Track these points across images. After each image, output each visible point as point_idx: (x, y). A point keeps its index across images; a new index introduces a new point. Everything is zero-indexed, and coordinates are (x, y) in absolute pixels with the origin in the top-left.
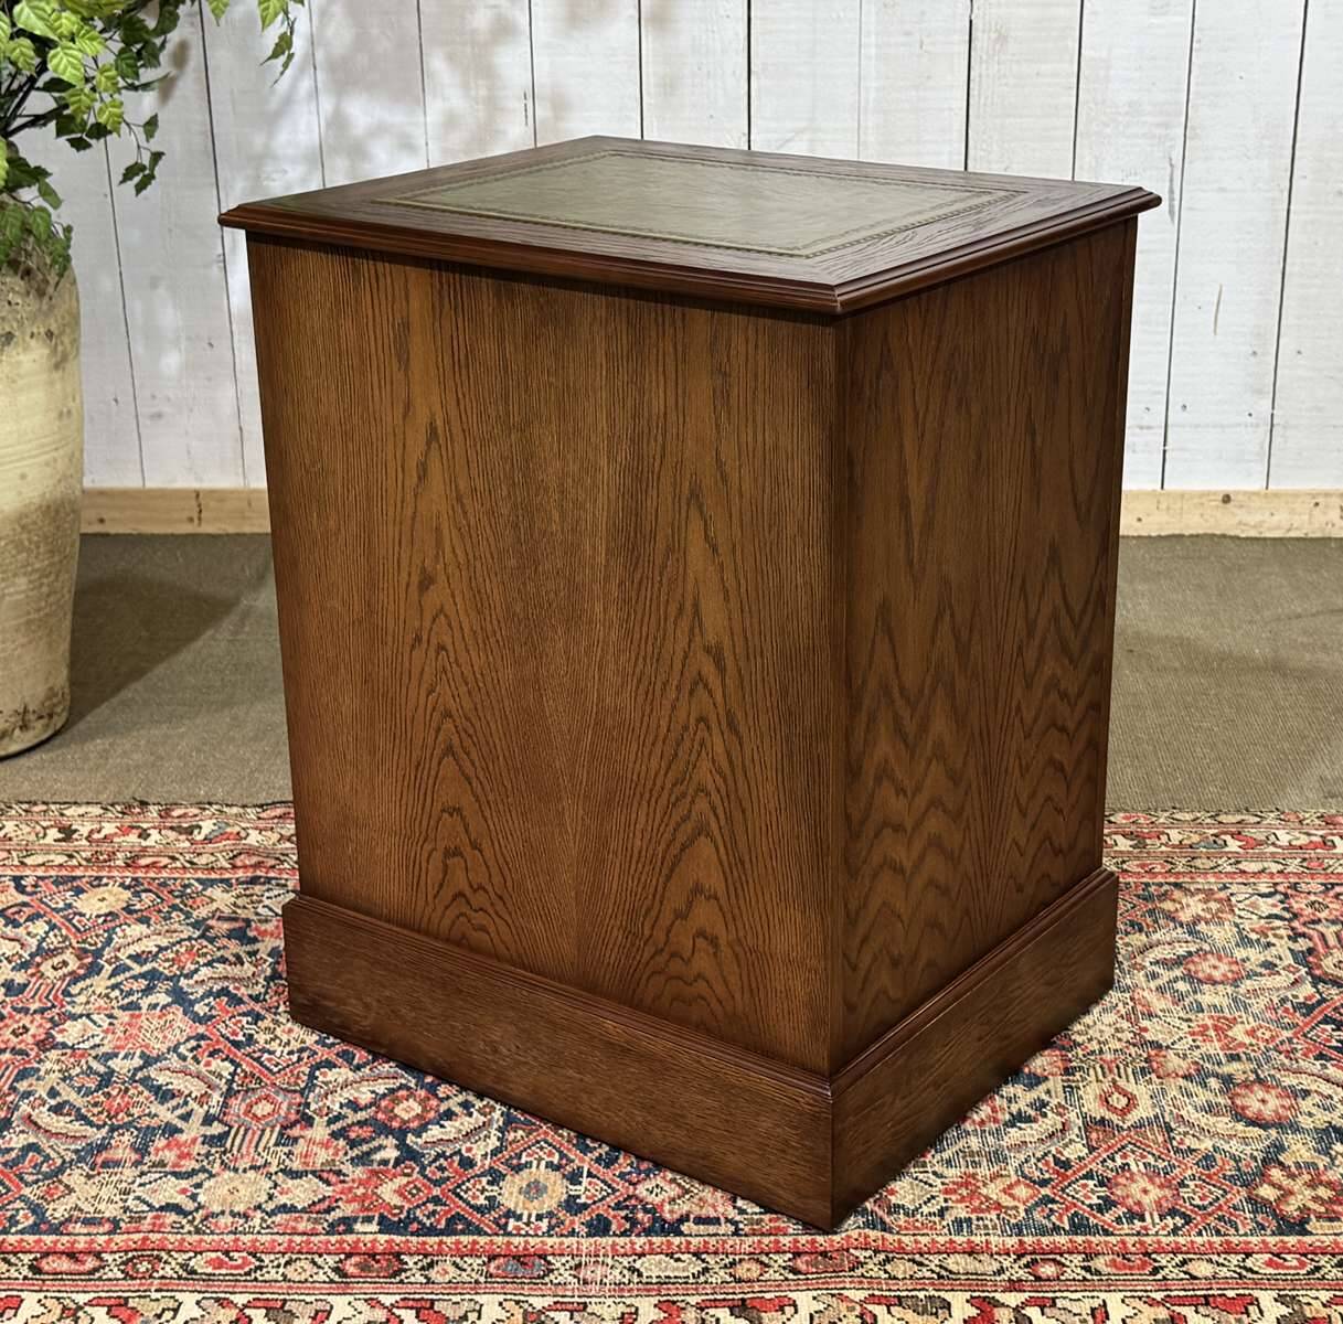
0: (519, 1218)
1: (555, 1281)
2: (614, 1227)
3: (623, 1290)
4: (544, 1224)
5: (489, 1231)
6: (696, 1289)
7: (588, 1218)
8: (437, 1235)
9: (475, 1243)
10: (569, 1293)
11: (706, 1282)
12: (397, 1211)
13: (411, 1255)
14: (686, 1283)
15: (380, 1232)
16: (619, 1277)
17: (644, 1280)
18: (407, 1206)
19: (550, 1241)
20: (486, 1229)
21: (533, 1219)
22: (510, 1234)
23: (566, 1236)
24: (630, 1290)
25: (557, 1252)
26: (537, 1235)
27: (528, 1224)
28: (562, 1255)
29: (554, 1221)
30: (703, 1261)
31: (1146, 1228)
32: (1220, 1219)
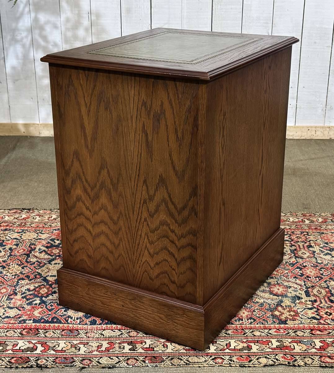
2: (97, 322)
4: (78, 321)
7: (91, 320)
8: (49, 323)
9: (59, 326)
13: (41, 329)
15: (33, 323)
17: (105, 337)
19: (80, 326)
21: (75, 319)
22: (69, 323)
26: (76, 324)
27: (74, 320)
29: (81, 320)
30: (121, 332)
31: (243, 323)
32: (264, 320)
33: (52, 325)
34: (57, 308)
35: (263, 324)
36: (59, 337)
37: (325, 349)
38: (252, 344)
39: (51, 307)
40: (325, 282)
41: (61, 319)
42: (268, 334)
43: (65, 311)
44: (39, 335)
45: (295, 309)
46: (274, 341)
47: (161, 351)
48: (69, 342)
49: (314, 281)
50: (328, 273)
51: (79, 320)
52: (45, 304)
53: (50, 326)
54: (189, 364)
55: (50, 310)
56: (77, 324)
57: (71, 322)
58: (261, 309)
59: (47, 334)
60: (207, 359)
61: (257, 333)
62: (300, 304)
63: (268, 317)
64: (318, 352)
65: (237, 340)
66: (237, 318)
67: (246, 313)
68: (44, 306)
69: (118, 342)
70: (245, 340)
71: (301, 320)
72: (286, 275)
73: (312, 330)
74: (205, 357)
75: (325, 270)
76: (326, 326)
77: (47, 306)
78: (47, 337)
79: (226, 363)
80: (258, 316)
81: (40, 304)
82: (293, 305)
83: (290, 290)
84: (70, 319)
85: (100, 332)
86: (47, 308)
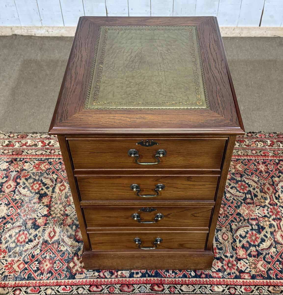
35: (57, 279)
80: (56, 269)
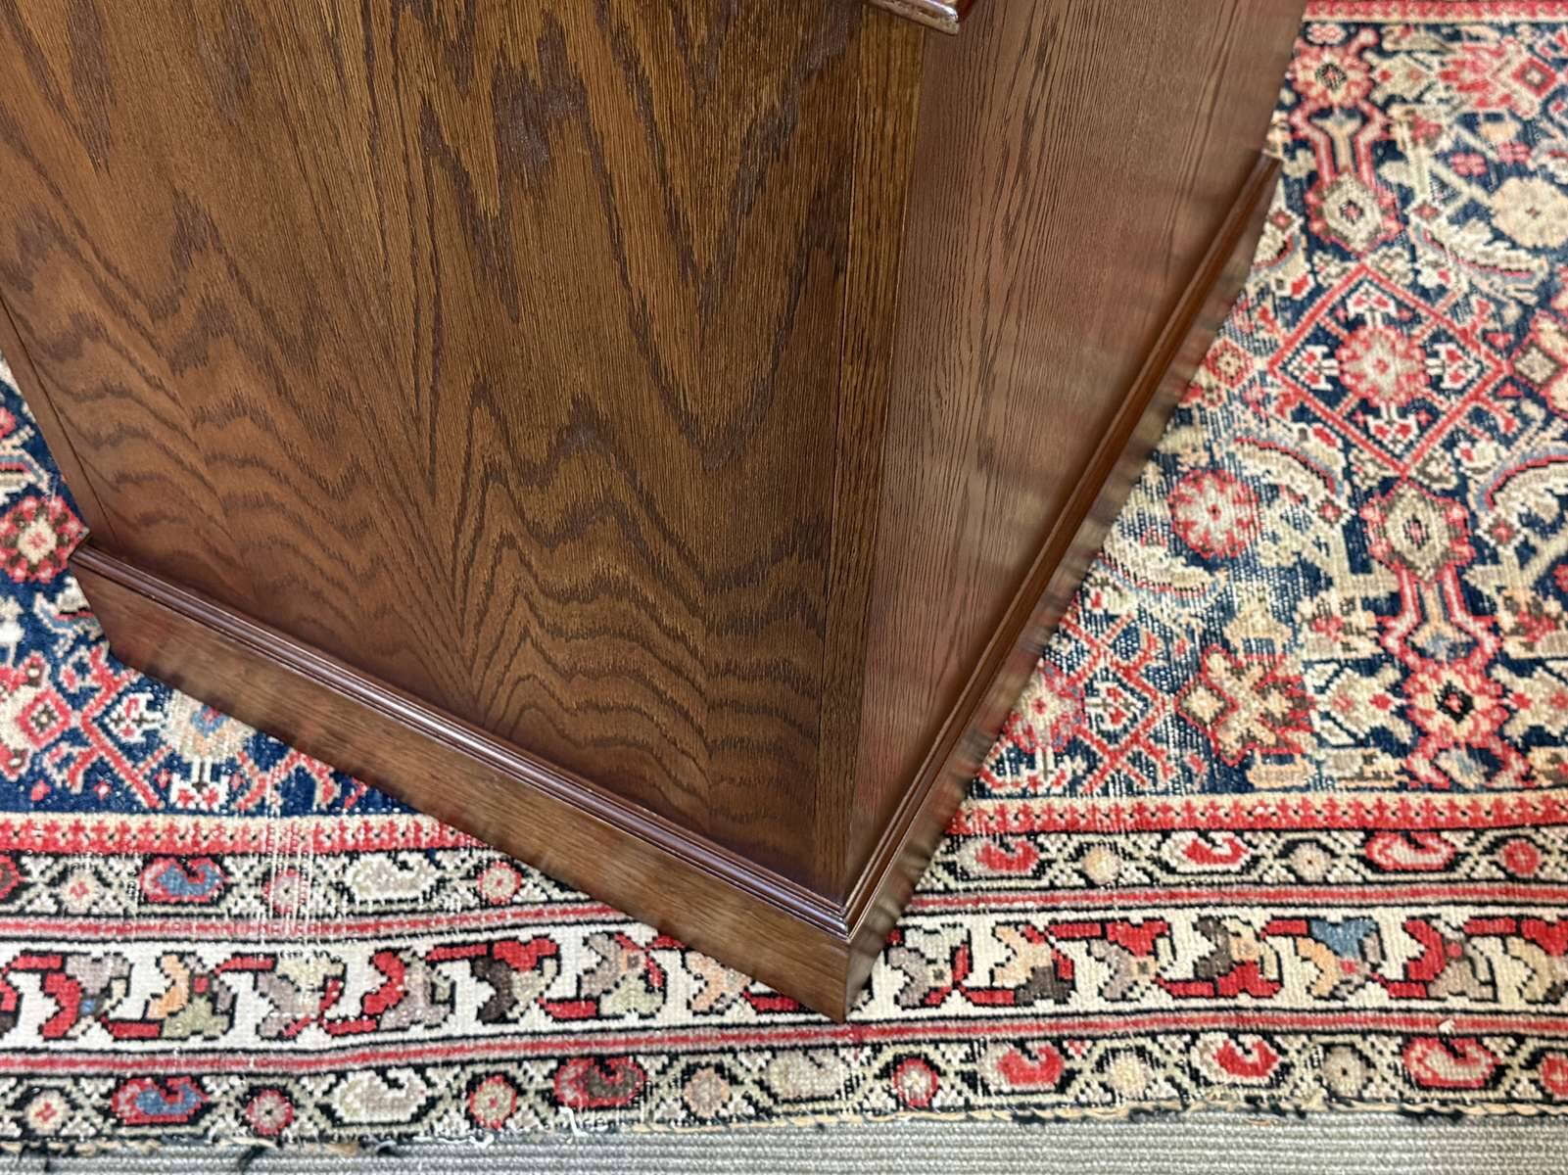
0: (186, 773)
1: (235, 911)
2: (318, 795)
3: (326, 928)
4: (222, 788)
5: (145, 805)
6: (427, 923)
7: (284, 777)
8: (72, 810)
9: (124, 829)
10: (252, 935)
11: (441, 909)
12: (15, 762)
13: (36, 855)
14: (413, 911)
16: (323, 904)
17: (358, 908)
18: (32, 748)
19: (232, 824)
20: (140, 797)
21: (207, 777)
22: (171, 809)
23: (253, 815)
24: (338, 928)
25: (239, 850)
26: (211, 812)
27: (199, 786)
28: (244, 855)
29: (236, 781)
30: (438, 865)
31: (1034, 782)
32: (1135, 760)
33: (89, 820)
34: (109, 689)
36: (126, 915)
37: (1426, 984)
38: (1075, 950)
39: (79, 683)
40: (1450, 445)
41: (134, 779)
42: (1158, 873)
43: (151, 705)
44: (25, 896)
45: (1290, 668)
46: (1181, 921)
47: (632, 1020)
48: (181, 956)
49: (1395, 442)
50: (1466, 367)
51: (225, 779)
52: (45, 653)
53: (77, 828)
54: (769, 1113)
55: (77, 700)
56: (216, 808)
57: (185, 797)
58: (1127, 672)
59: (65, 891)
60: (857, 1070)
61: (1103, 866)
62: (1319, 629)
63: (1158, 740)
64: (1395, 1005)
65: (1002, 918)
66: (1004, 747)
67: (1055, 707)
68: (40, 668)
69: (422, 946)
70: (1041, 921)
71: (1321, 755)
72: (1255, 394)
73: (1370, 834)
74: (848, 1054)
75: (1452, 346)
76: (1440, 800)
77: (56, 667)
78: (67, 914)
79: (948, 1103)
81: (22, 650)
82: (1281, 636)
83: (1271, 517)
84: (176, 777)
85: (332, 866)
86: (59, 686)
